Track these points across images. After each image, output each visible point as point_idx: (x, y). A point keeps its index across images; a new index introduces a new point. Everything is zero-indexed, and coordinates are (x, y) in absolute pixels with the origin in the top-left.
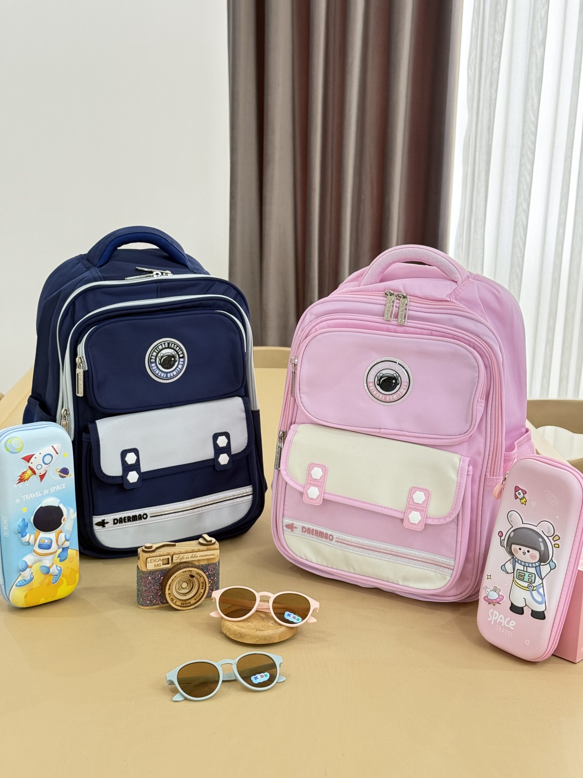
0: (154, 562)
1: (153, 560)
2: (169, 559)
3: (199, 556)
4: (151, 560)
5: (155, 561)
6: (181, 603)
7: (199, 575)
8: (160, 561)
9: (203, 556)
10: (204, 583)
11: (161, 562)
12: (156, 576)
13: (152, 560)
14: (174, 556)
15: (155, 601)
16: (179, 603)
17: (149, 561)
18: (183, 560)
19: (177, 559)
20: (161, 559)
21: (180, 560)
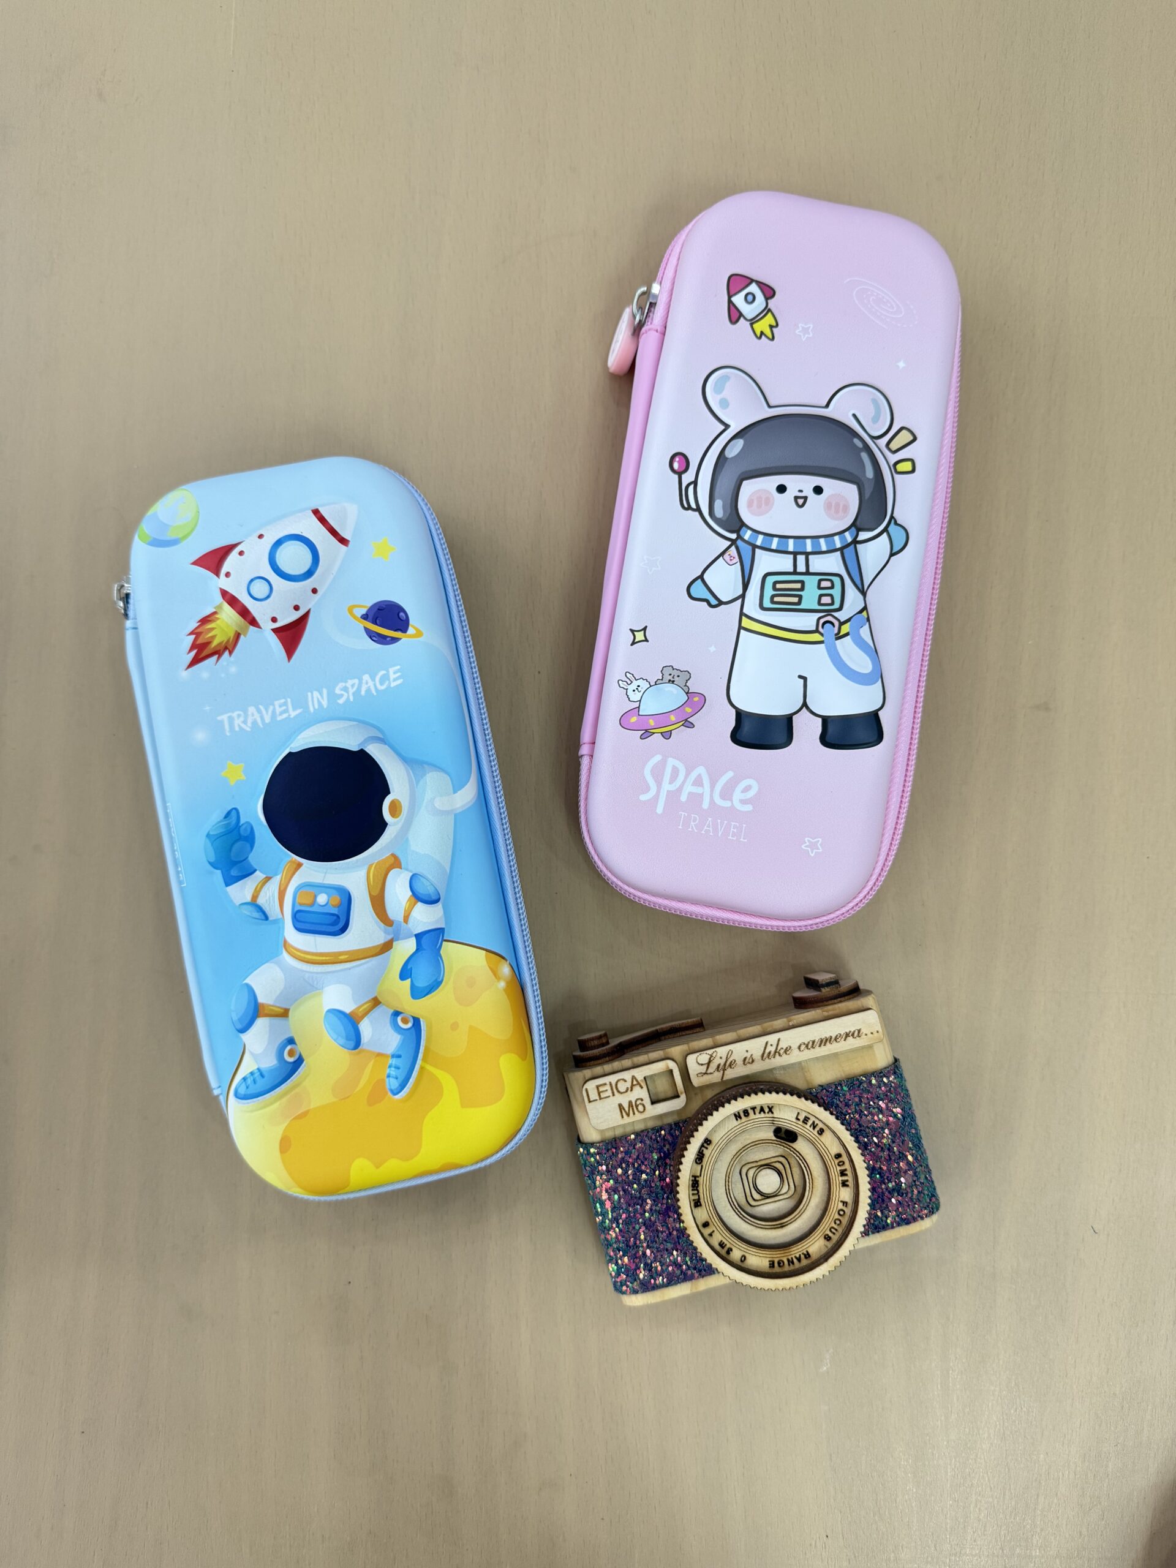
0: (614, 1095)
1: (608, 1087)
2: (671, 1071)
3: (795, 1046)
4: (598, 1087)
5: (615, 1089)
6: (767, 1262)
7: (814, 1126)
8: (637, 1089)
9: (810, 1045)
10: (845, 1158)
11: (641, 1093)
13: (601, 1089)
14: (691, 1060)
16: (759, 1261)
17: (594, 1095)
18: (731, 1074)
19: (704, 1072)
20: (640, 1078)
21: (722, 1072)
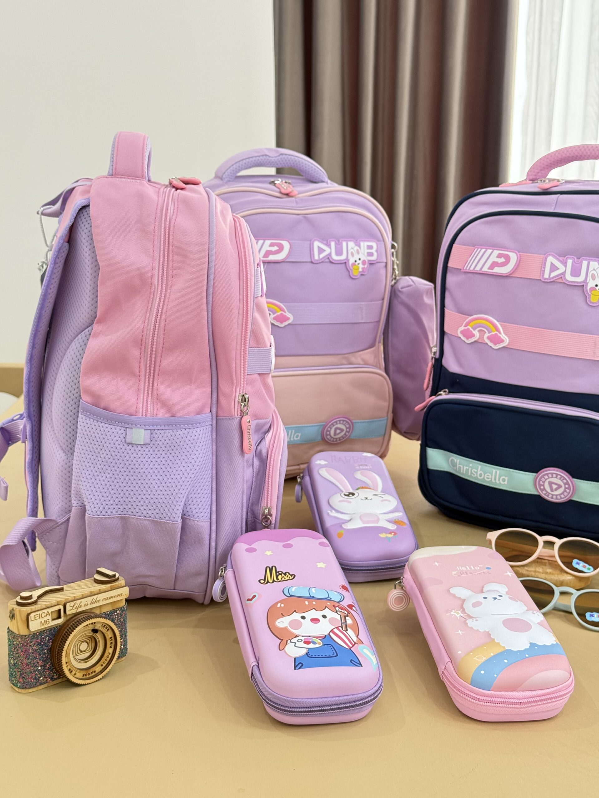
0: (39, 618)
2: (60, 610)
3: (101, 600)
4: (33, 616)
5: (41, 616)
6: (82, 675)
7: (107, 628)
8: (47, 616)
9: (107, 599)
10: (113, 639)
12: (42, 640)
13: (36, 616)
14: (67, 606)
15: (42, 678)
16: (79, 675)
17: (32, 619)
18: (80, 610)
19: (71, 608)
20: (50, 612)
21: (76, 610)
